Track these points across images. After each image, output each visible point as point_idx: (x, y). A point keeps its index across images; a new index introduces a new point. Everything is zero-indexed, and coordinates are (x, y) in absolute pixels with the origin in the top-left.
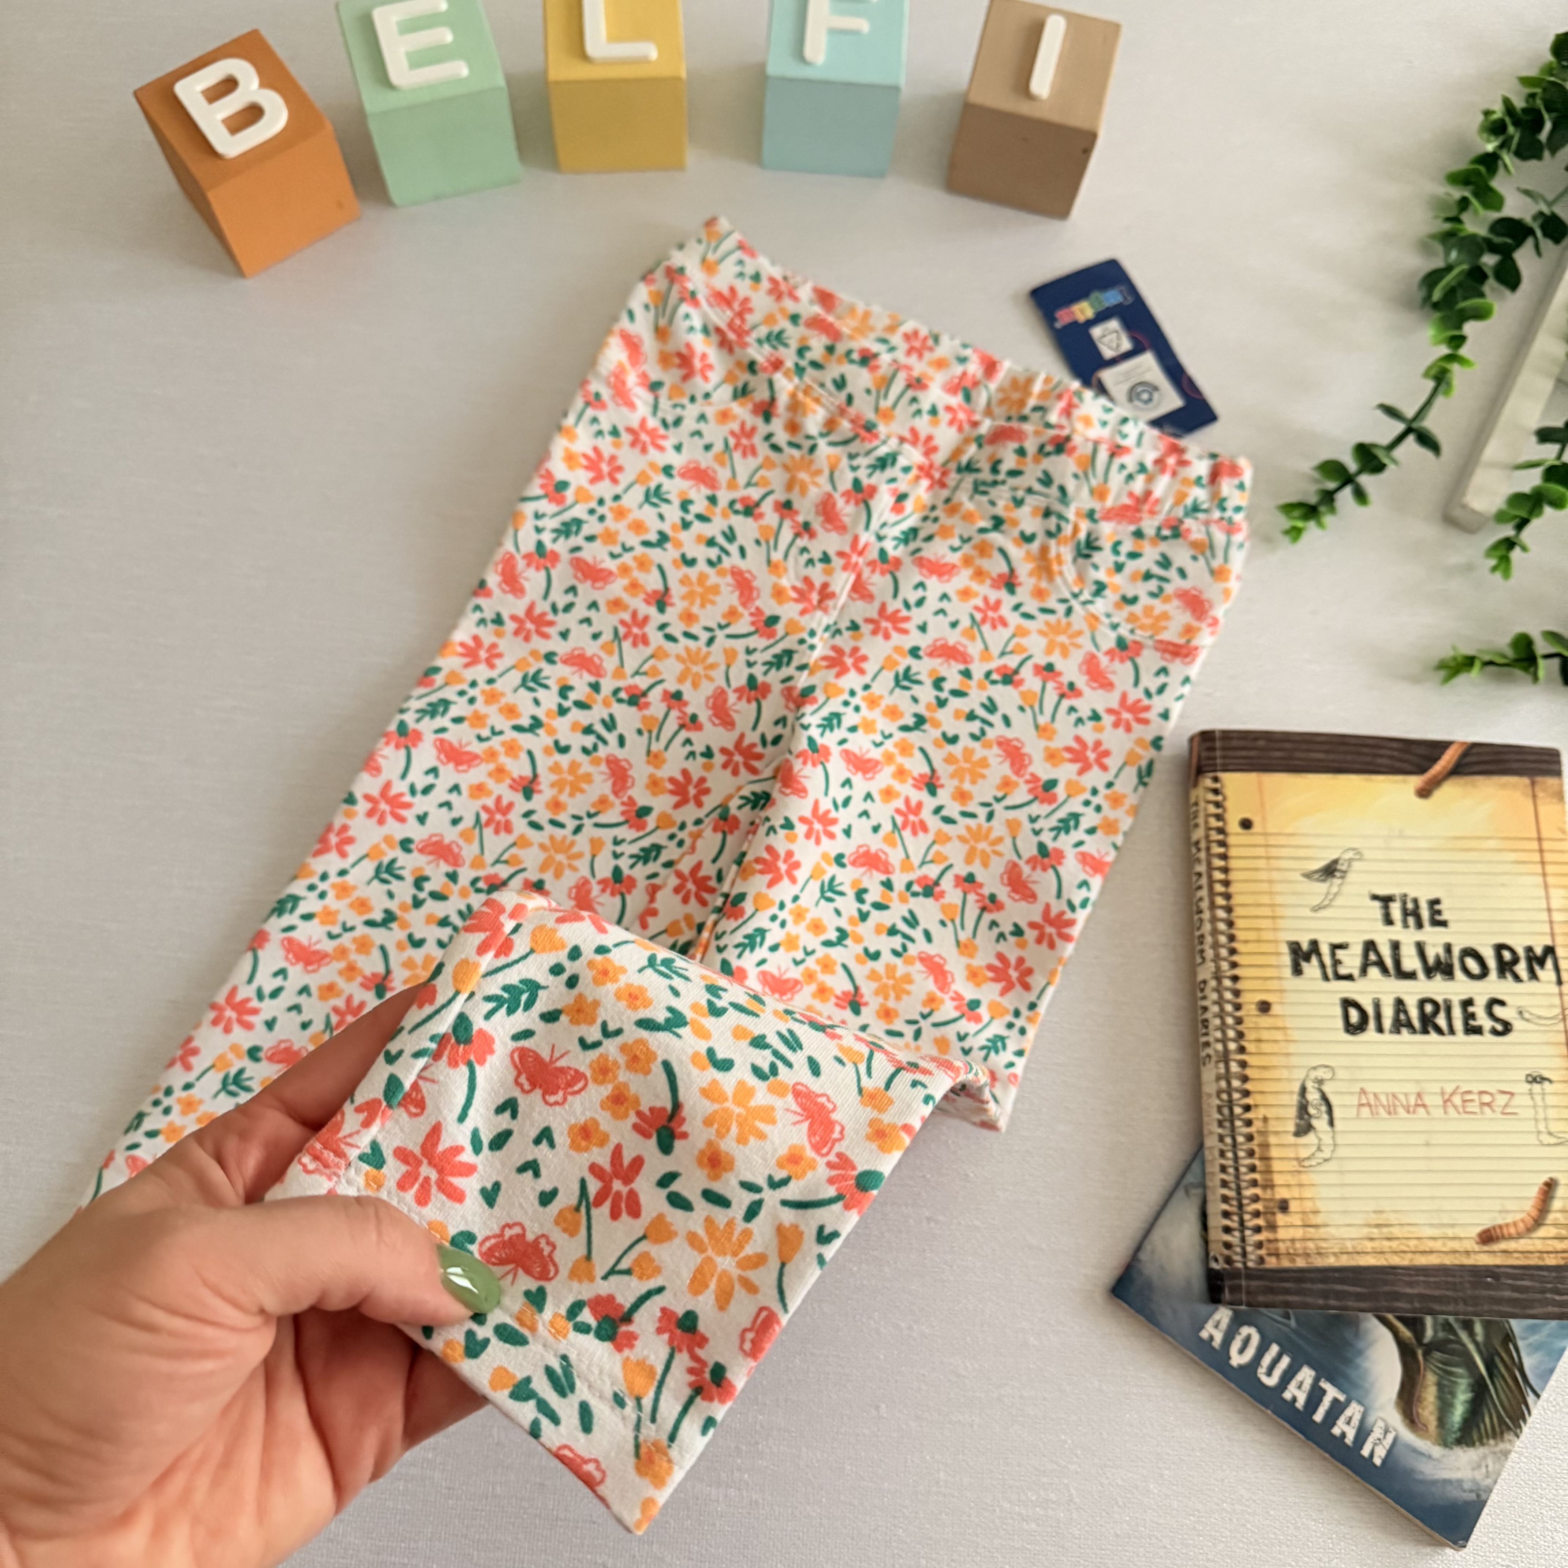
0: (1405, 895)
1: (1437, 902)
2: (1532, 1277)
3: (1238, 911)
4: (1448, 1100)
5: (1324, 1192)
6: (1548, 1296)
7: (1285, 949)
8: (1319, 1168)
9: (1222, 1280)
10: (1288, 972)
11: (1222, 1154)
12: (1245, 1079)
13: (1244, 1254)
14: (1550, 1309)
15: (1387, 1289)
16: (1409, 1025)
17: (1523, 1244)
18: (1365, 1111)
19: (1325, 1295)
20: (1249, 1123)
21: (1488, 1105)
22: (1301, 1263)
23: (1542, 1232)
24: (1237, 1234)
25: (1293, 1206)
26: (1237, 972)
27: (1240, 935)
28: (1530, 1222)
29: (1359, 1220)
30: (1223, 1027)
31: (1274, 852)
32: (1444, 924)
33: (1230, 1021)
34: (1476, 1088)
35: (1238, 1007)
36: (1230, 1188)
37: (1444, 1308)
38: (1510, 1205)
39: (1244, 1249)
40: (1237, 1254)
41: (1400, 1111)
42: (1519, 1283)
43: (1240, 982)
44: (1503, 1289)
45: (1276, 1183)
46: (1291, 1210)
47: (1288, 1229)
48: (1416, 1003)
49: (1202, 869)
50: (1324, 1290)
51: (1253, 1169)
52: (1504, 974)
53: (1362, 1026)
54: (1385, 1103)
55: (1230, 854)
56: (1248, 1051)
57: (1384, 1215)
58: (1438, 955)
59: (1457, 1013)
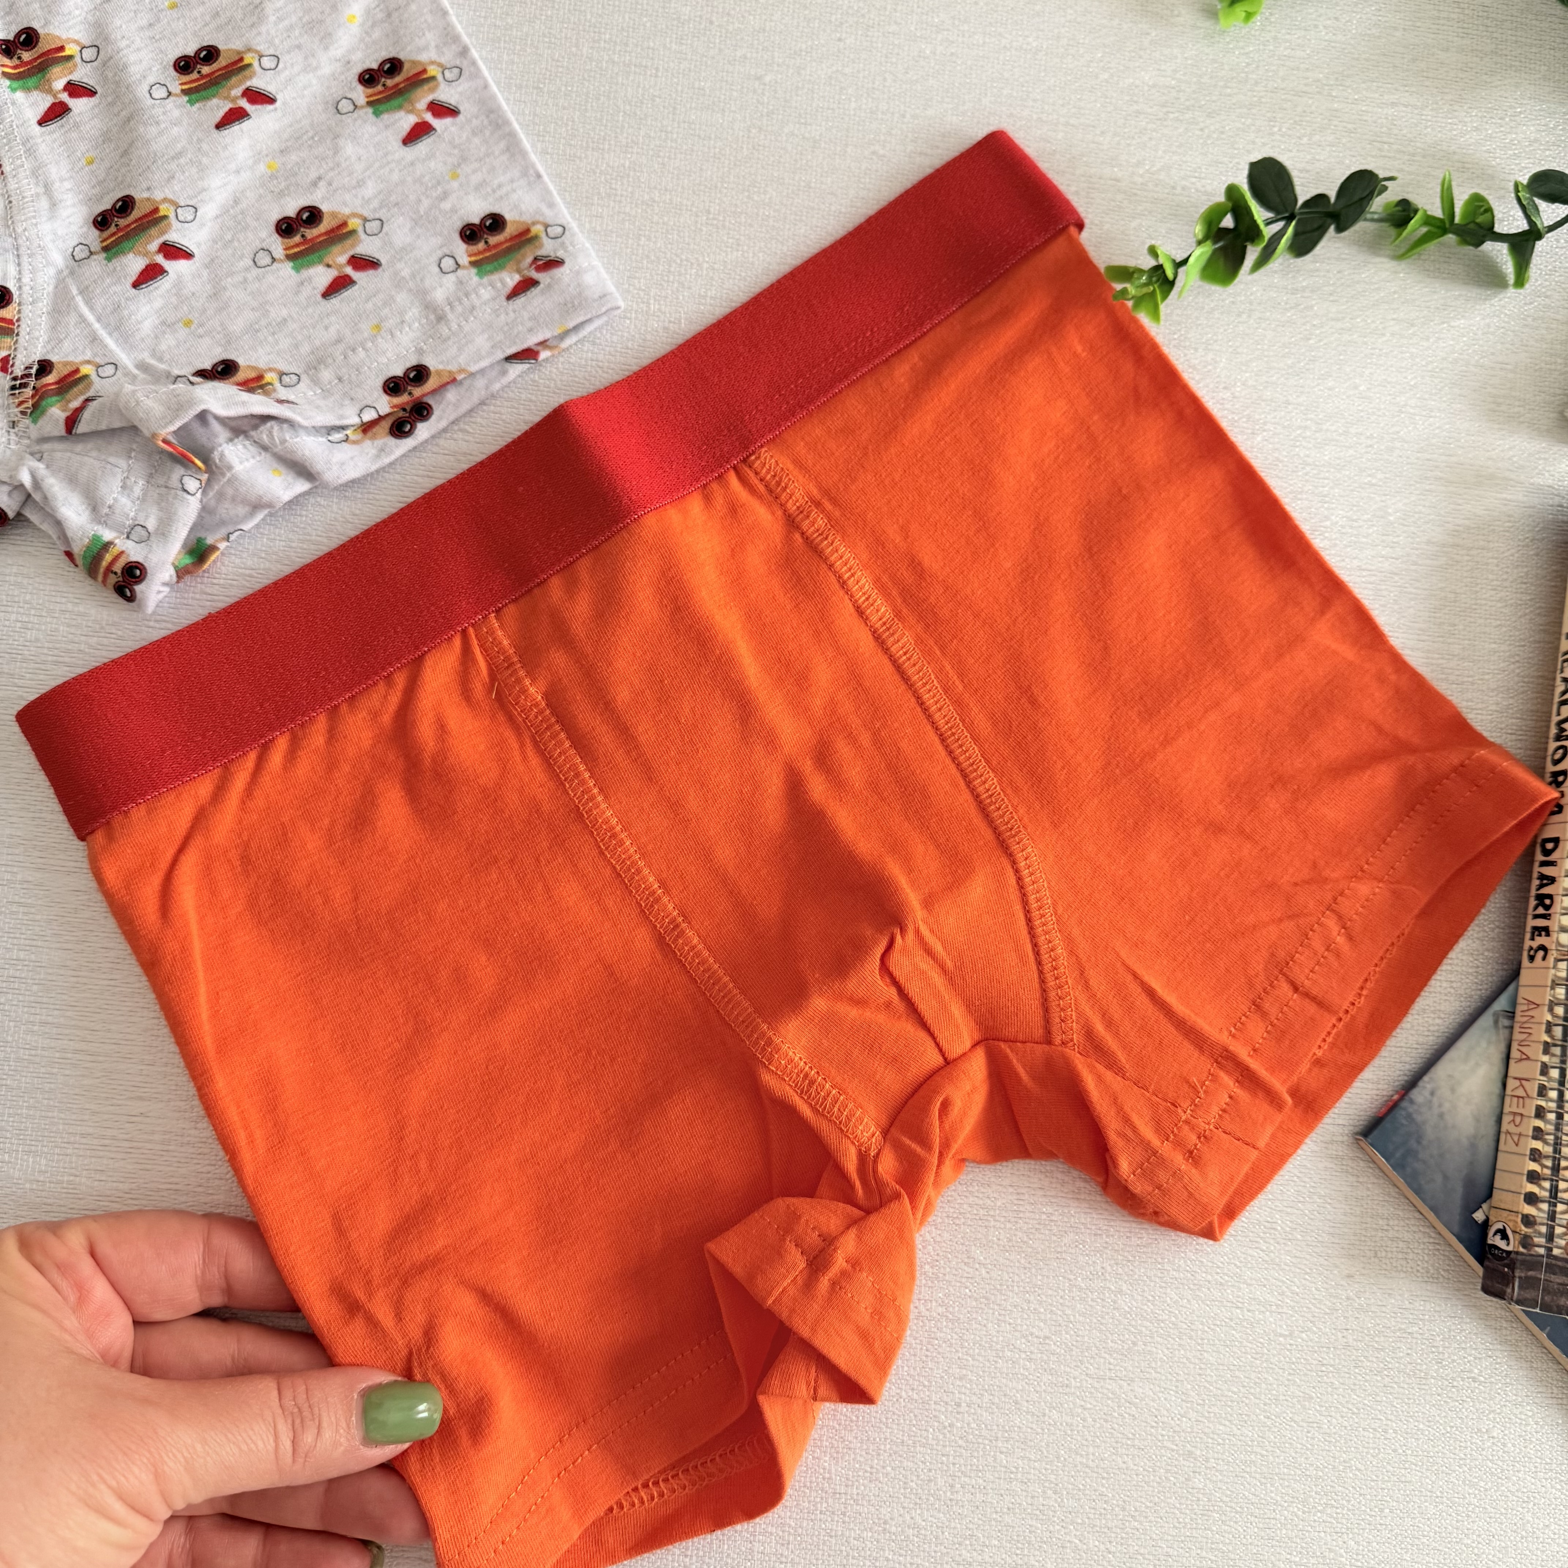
9: (1513, 1269)
11: (1542, 1091)
13: (1550, 1237)
24: (1545, 1206)
36: (1545, 1142)
39: (1551, 1229)
40: (1540, 1234)
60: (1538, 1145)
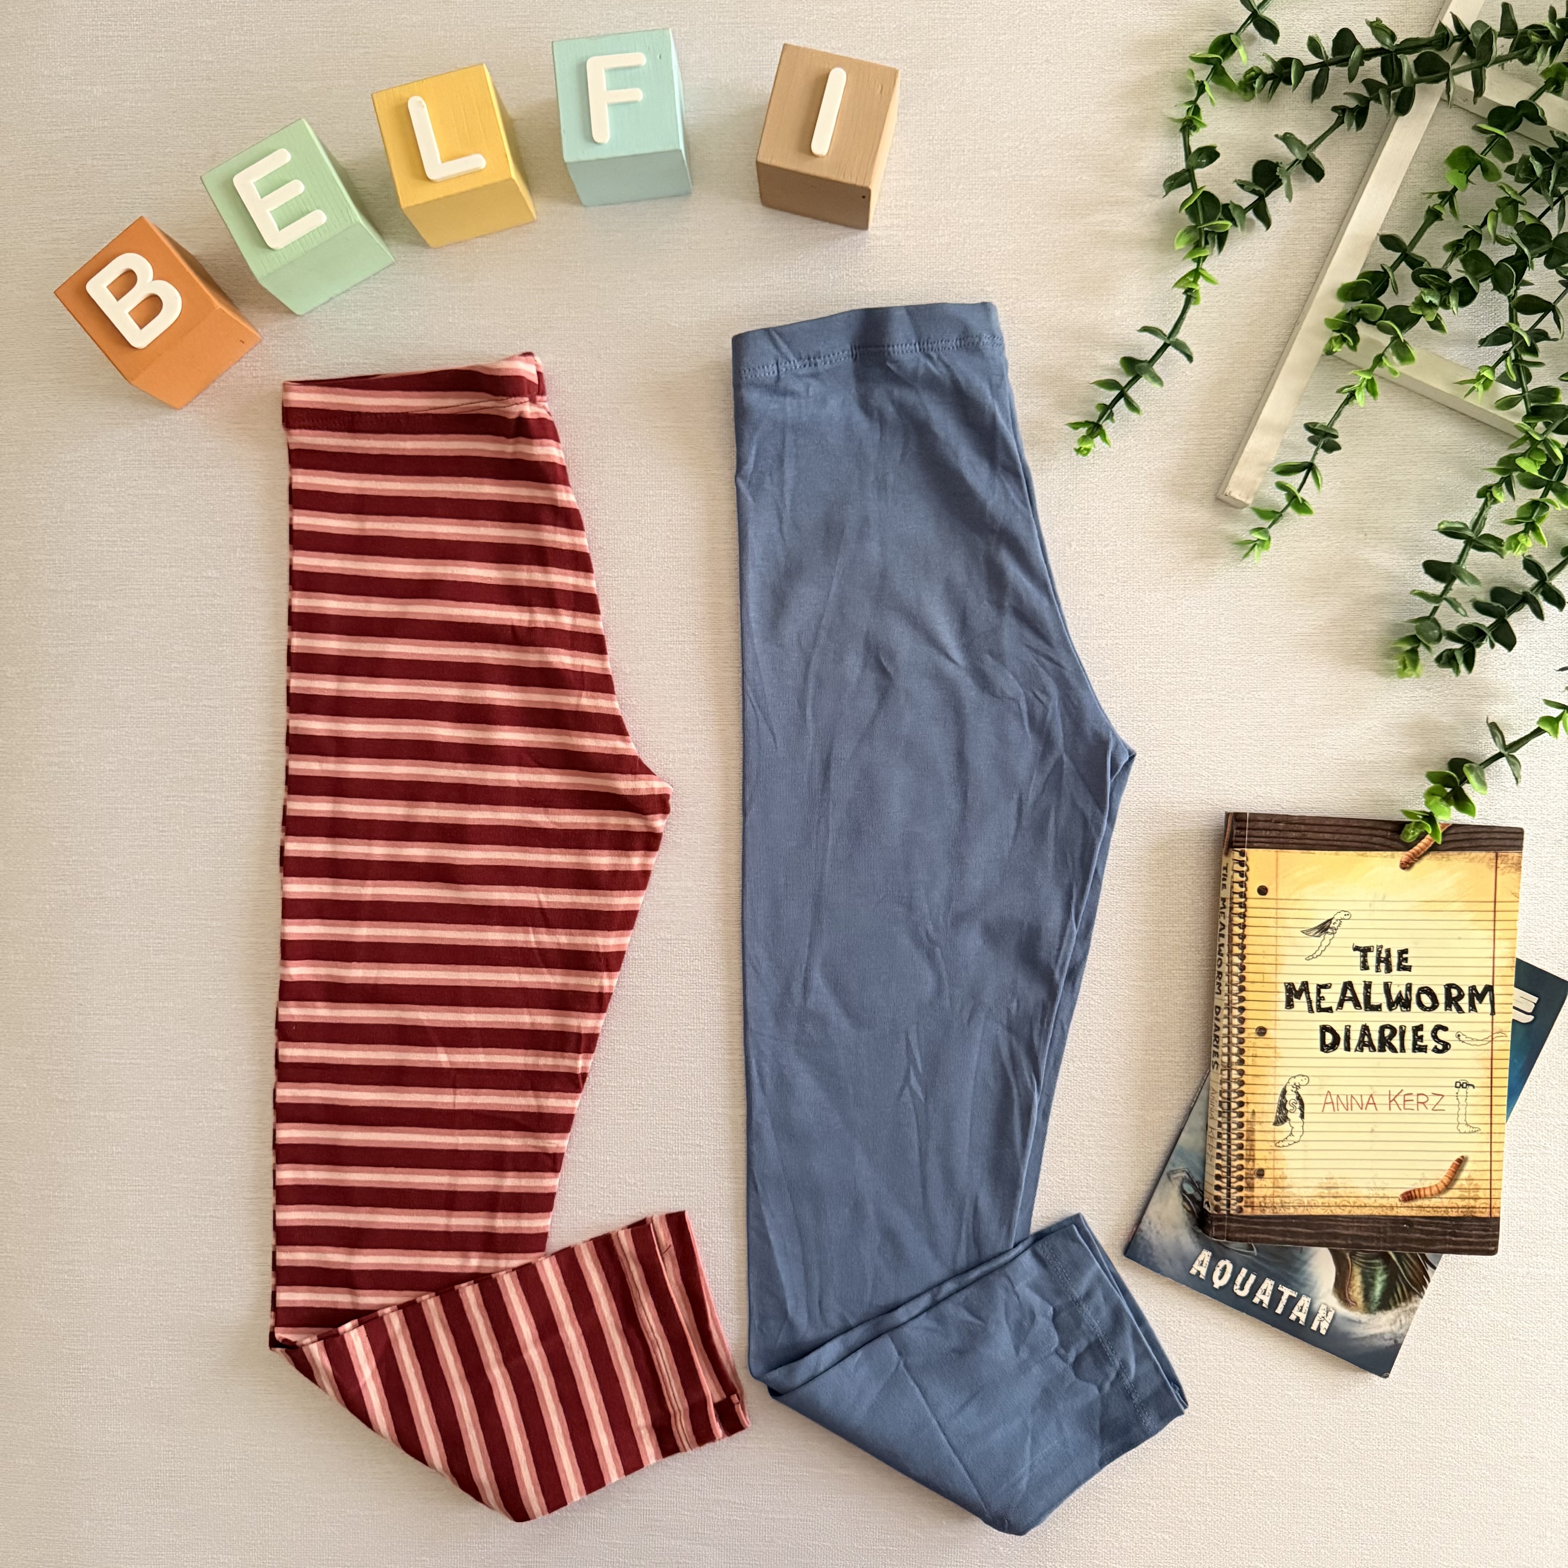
0: (1382, 947)
1: (1405, 951)
2: (1437, 1225)
3: (1249, 959)
4: (1394, 1099)
5: (1292, 1164)
6: (1448, 1237)
7: (1282, 988)
8: (1290, 1147)
9: (1211, 1222)
10: (1283, 1004)
11: (1220, 1135)
12: (1242, 1083)
13: (1229, 1205)
14: (1448, 1246)
15: (1328, 1231)
16: (1371, 1045)
17: (1434, 1202)
18: (1329, 1108)
19: (1283, 1234)
20: (1241, 1115)
21: (1423, 1103)
22: (1268, 1212)
23: (1450, 1194)
24: (1225, 1191)
25: (1267, 1173)
26: (1243, 1004)
27: (1249, 977)
28: (1441, 1186)
29: (1315, 1183)
30: (1229, 1044)
31: (1282, 913)
32: (1408, 969)
33: (1235, 1040)
34: (1415, 1091)
35: (1241, 1031)
36: (1223, 1160)
37: (1369, 1244)
38: (1428, 1175)
39: (1229, 1202)
40: (1223, 1204)
41: (1355, 1107)
42: (1426, 1228)
43: (1246, 1012)
44: (1416, 1233)
45: (1256, 1157)
46: (1265, 1176)
47: (1262, 1189)
48: (1378, 1029)
49: (1226, 922)
50: (1283, 1231)
51: (1241, 1147)
52: (1450, 1007)
53: (1334, 1046)
54: (1345, 1102)
55: (1248, 914)
56: (1246, 1063)
57: (1334, 1181)
58: (1400, 993)
59: (1409, 1036)
60: (1219, 1162)
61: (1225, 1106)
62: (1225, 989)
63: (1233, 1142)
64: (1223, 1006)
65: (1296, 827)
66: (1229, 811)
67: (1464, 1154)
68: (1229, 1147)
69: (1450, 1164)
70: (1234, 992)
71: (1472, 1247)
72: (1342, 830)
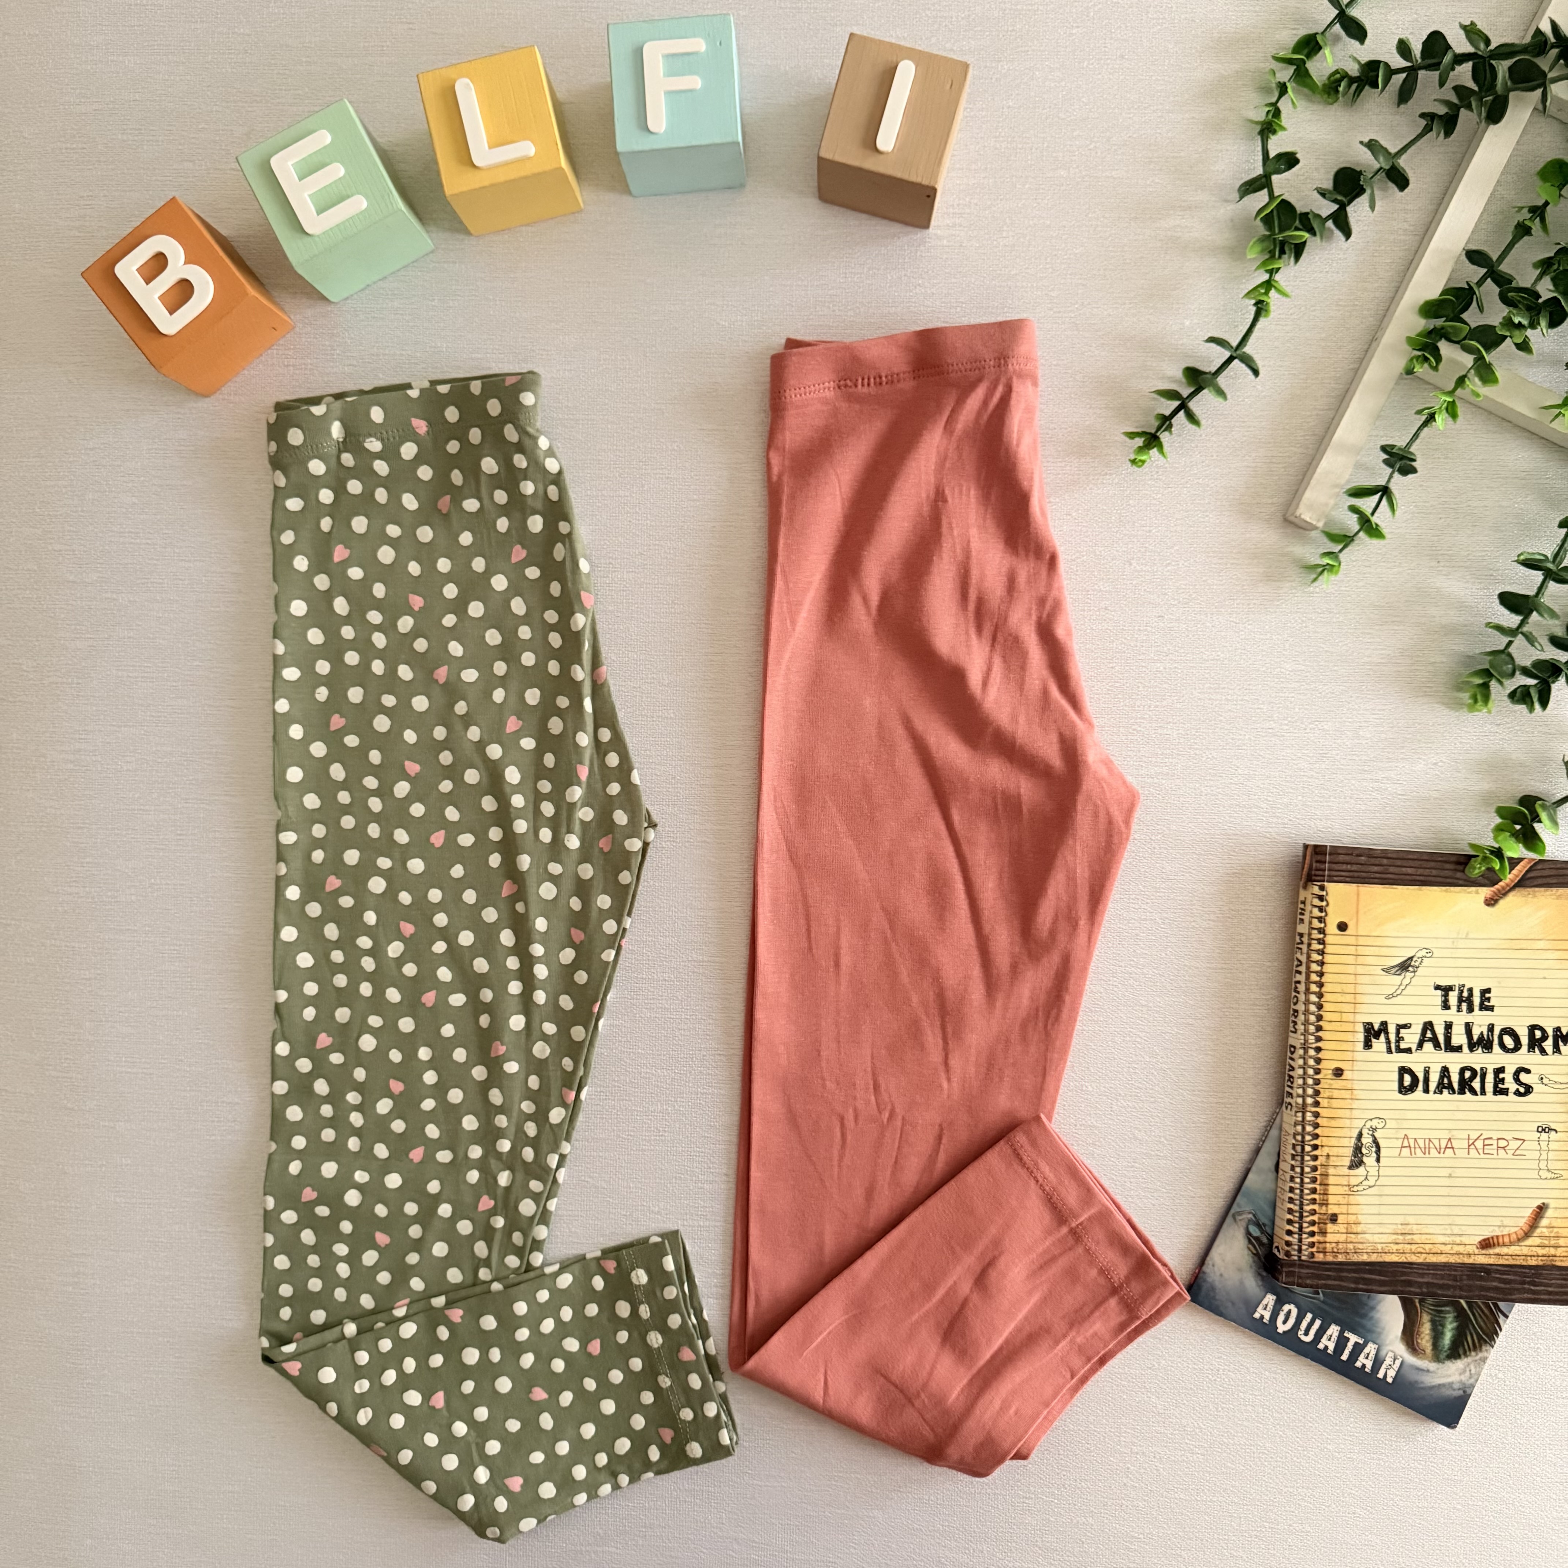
0: (1463, 986)
1: (1488, 991)
2: (1515, 1273)
3: (1327, 997)
4: (1473, 1143)
5: (1366, 1209)
6: (1526, 1286)
7: (1360, 1028)
9: (1282, 1267)
10: (1361, 1045)
11: (1292, 1179)
12: (1316, 1126)
13: (1300, 1250)
14: (1526, 1295)
15: (1403, 1278)
16: (1450, 1087)
17: (1514, 1250)
18: (1406, 1152)
19: (1356, 1281)
20: (1315, 1158)
21: (1503, 1148)
22: (1341, 1258)
23: (1530, 1241)
24: (1296, 1236)
25: (1341, 1219)
26: (1319, 1044)
27: (1327, 1016)
29: (1389, 1229)
30: (1304, 1086)
31: (1362, 951)
32: (1491, 1009)
33: (1310, 1081)
34: (1495, 1135)
35: (1318, 1071)
36: (1295, 1204)
37: (1445, 1293)
38: (1507, 1222)
39: (1300, 1247)
40: (1294, 1250)
41: (1433, 1151)
42: (1505, 1277)
43: (1323, 1052)
44: (1492, 1281)
45: (1330, 1202)
46: (1339, 1221)
47: (1335, 1235)
48: (1458, 1071)
49: (1303, 958)
50: (1357, 1278)
51: (1314, 1191)
52: (1534, 1049)
53: (1412, 1088)
54: (1422, 1146)
55: (1326, 951)
56: (1321, 1105)
57: (1409, 1227)
58: (1482, 1033)
59: (1490, 1078)
60: (1291, 1206)
61: (1299, 1148)
62: (1301, 1028)
63: (1306, 1186)
64: (1298, 1046)
65: (1377, 861)
66: (1308, 843)
67: (1545, 1201)
68: (1302, 1191)
69: (1531, 1211)
70: (1311, 1031)
71: (1551, 1297)
72: (1424, 864)
